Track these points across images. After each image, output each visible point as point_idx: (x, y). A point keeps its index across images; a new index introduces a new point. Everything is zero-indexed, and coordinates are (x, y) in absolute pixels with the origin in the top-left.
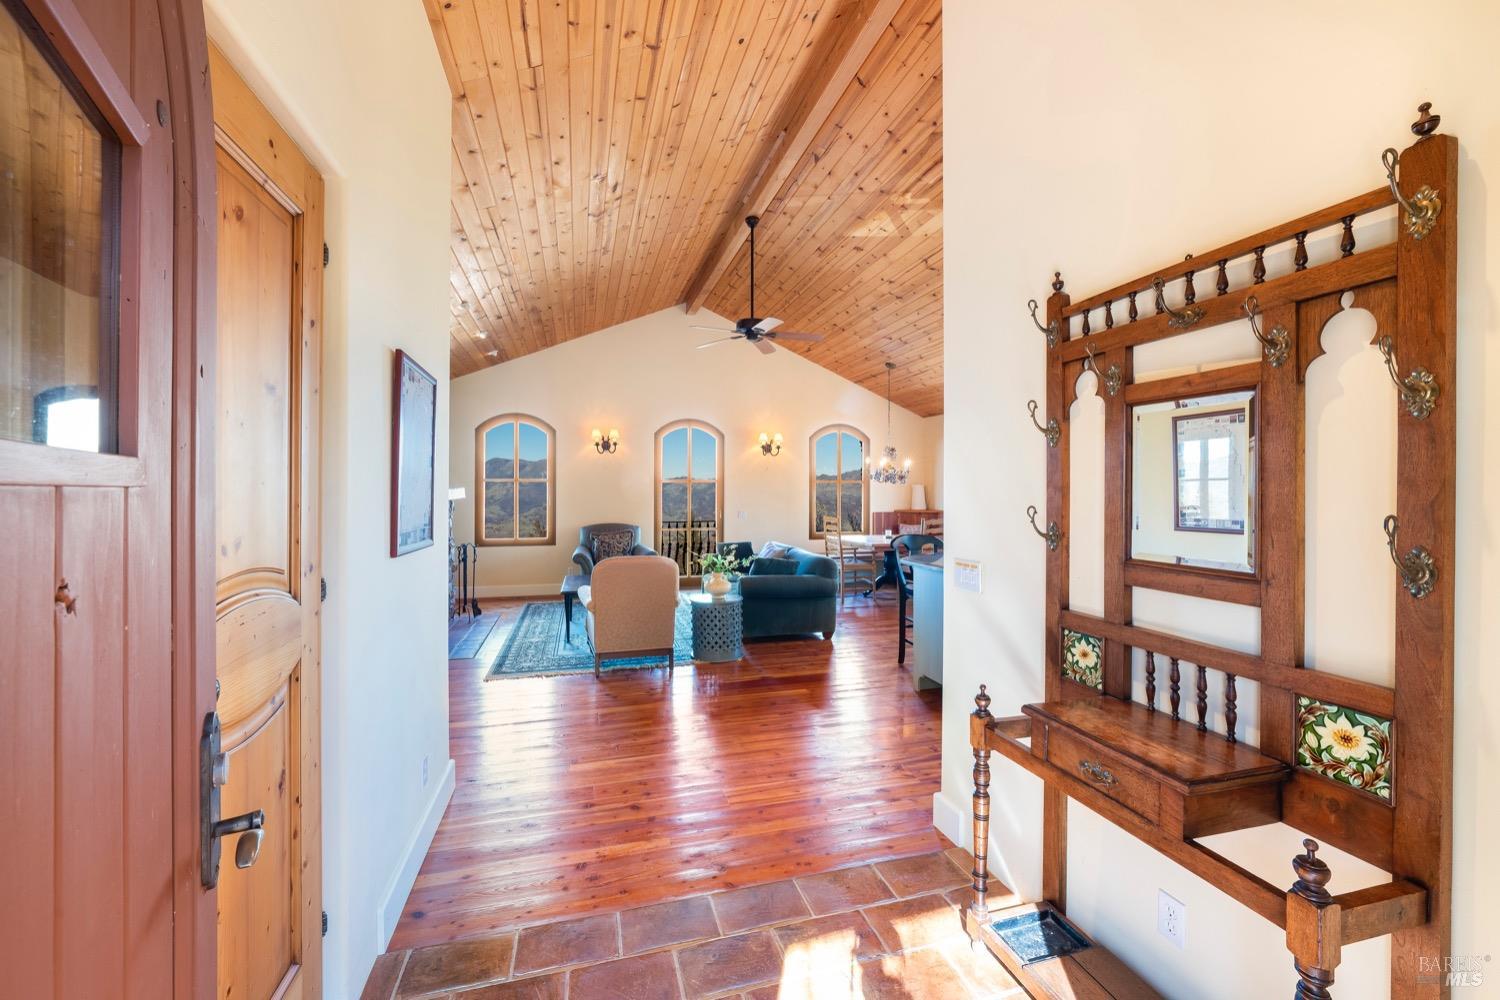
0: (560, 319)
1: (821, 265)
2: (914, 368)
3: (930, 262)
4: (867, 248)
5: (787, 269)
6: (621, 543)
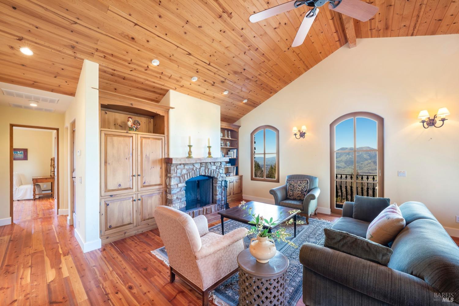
6: (300, 186)
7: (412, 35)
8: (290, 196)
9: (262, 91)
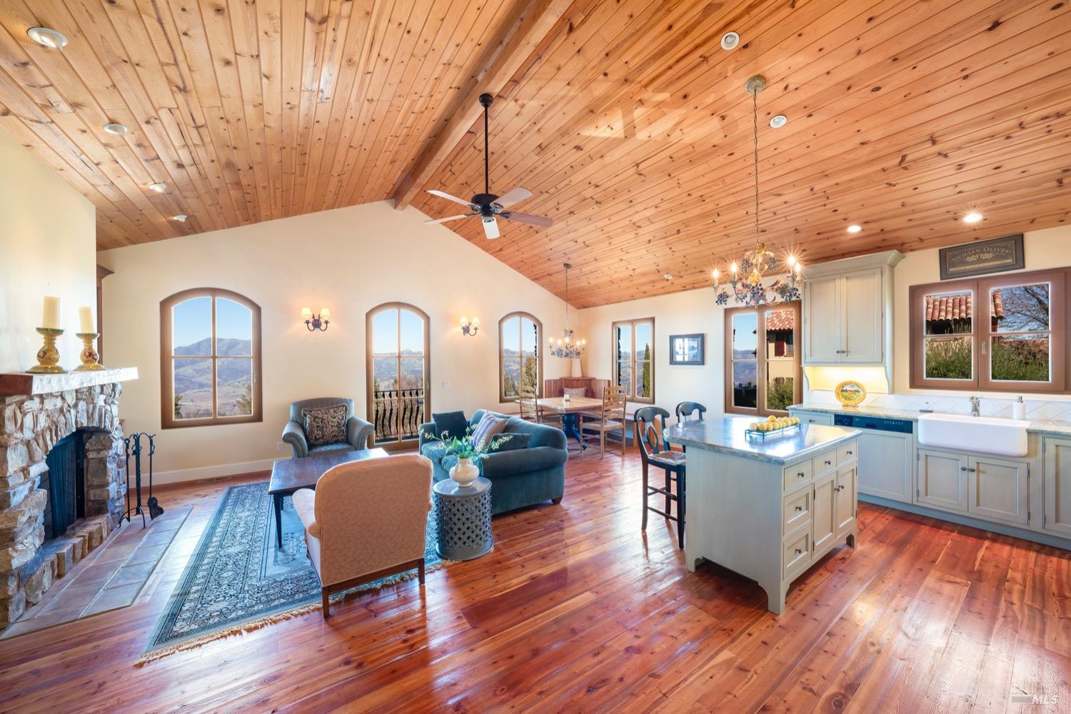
0: (264, 187)
1: (536, 165)
2: (586, 269)
3: (641, 166)
4: (586, 149)
5: (502, 167)
6: (335, 418)
7: (454, 231)
8: (316, 439)
9: (237, 212)
